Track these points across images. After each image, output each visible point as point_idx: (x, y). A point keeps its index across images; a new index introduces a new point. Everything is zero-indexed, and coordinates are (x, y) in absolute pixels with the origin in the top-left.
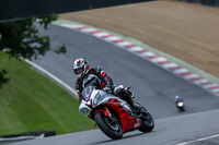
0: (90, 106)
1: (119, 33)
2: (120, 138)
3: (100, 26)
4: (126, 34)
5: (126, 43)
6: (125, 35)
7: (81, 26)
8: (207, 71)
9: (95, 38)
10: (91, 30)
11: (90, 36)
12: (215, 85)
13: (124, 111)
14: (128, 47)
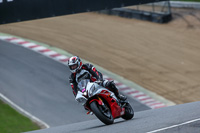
0: (87, 96)
1: (46, 43)
2: (112, 123)
3: (27, 37)
4: (52, 44)
5: (52, 53)
6: (51, 46)
7: (10, 37)
8: (125, 77)
9: (23, 48)
10: (19, 40)
11: (19, 47)
12: (133, 90)
13: (113, 101)
14: (54, 56)
